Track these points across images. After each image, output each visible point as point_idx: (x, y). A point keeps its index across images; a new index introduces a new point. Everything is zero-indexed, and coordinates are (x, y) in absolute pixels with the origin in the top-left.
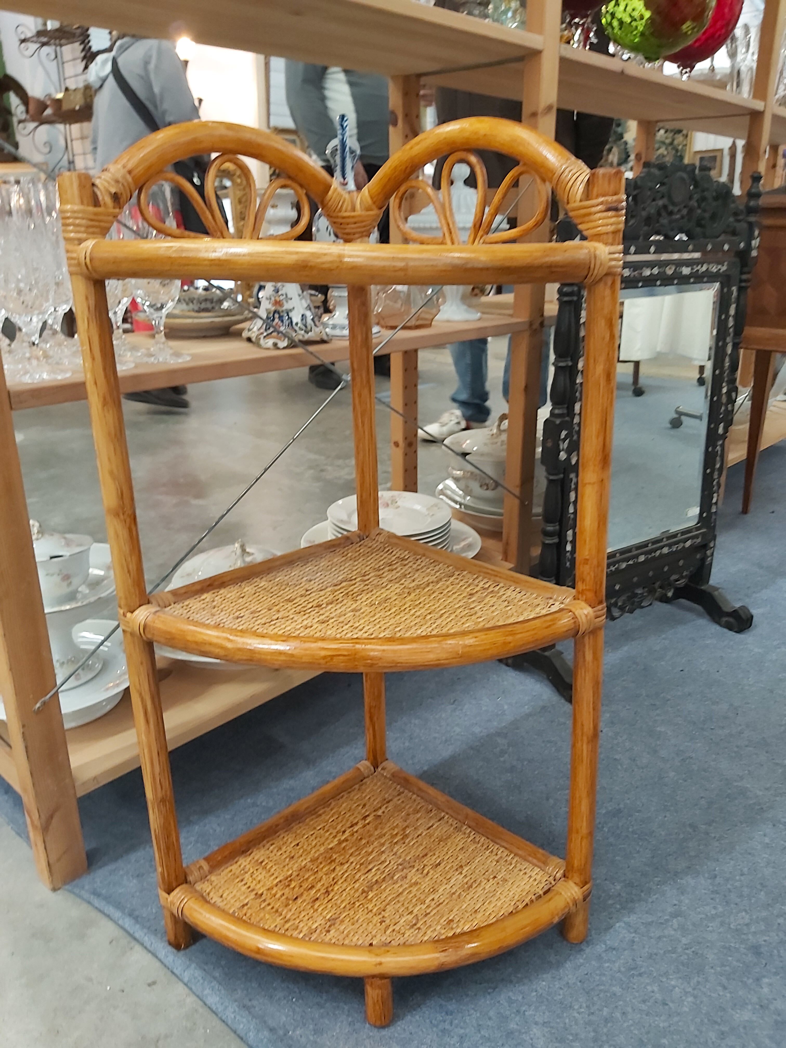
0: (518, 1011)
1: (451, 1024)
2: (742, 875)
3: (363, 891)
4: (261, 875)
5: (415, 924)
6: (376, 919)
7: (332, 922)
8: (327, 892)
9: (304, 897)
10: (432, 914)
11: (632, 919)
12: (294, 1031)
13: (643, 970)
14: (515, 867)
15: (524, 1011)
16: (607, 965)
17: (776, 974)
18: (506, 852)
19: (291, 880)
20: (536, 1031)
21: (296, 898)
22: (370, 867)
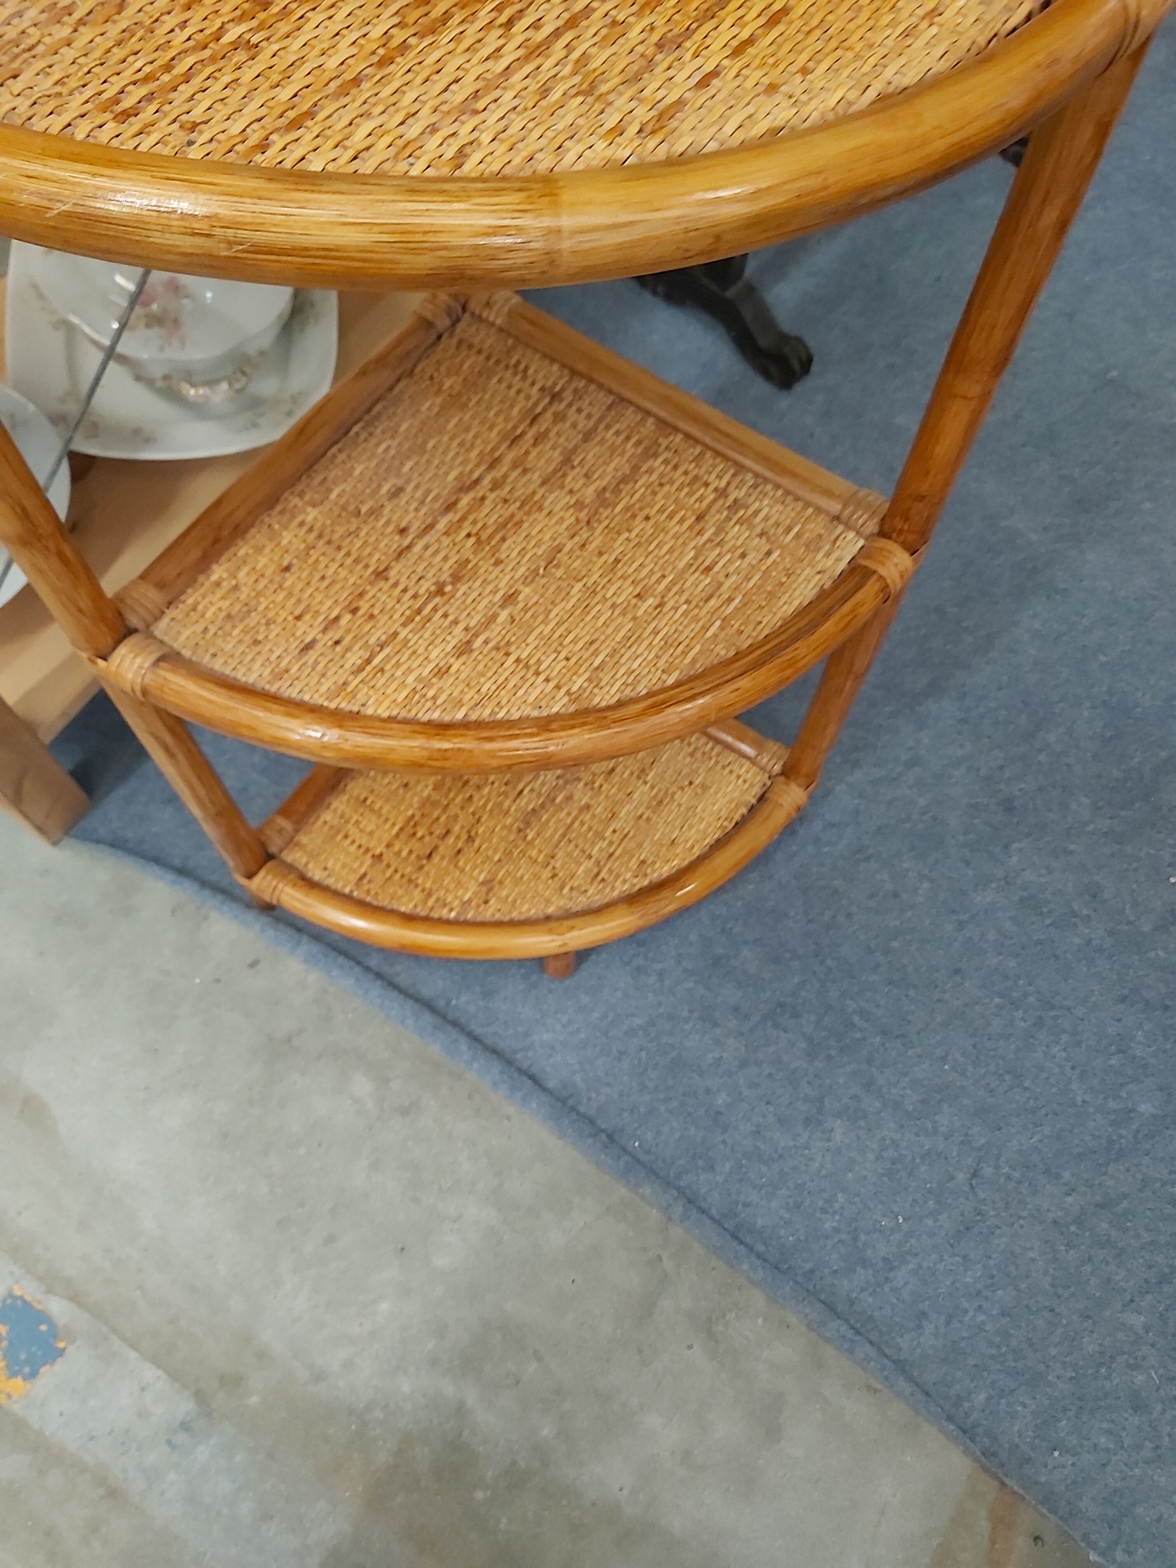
0: (723, 930)
1: (646, 958)
2: (1000, 688)
3: (520, 830)
4: (370, 823)
5: (597, 875)
6: (546, 874)
7: (489, 885)
8: (470, 839)
9: (441, 850)
10: (617, 853)
11: (857, 776)
12: (458, 998)
13: (870, 852)
14: (717, 763)
15: (731, 929)
16: (826, 849)
17: (1029, 834)
18: (704, 739)
19: (415, 826)
20: (746, 953)
21: (430, 855)
22: (519, 788)
